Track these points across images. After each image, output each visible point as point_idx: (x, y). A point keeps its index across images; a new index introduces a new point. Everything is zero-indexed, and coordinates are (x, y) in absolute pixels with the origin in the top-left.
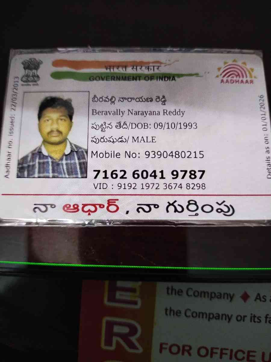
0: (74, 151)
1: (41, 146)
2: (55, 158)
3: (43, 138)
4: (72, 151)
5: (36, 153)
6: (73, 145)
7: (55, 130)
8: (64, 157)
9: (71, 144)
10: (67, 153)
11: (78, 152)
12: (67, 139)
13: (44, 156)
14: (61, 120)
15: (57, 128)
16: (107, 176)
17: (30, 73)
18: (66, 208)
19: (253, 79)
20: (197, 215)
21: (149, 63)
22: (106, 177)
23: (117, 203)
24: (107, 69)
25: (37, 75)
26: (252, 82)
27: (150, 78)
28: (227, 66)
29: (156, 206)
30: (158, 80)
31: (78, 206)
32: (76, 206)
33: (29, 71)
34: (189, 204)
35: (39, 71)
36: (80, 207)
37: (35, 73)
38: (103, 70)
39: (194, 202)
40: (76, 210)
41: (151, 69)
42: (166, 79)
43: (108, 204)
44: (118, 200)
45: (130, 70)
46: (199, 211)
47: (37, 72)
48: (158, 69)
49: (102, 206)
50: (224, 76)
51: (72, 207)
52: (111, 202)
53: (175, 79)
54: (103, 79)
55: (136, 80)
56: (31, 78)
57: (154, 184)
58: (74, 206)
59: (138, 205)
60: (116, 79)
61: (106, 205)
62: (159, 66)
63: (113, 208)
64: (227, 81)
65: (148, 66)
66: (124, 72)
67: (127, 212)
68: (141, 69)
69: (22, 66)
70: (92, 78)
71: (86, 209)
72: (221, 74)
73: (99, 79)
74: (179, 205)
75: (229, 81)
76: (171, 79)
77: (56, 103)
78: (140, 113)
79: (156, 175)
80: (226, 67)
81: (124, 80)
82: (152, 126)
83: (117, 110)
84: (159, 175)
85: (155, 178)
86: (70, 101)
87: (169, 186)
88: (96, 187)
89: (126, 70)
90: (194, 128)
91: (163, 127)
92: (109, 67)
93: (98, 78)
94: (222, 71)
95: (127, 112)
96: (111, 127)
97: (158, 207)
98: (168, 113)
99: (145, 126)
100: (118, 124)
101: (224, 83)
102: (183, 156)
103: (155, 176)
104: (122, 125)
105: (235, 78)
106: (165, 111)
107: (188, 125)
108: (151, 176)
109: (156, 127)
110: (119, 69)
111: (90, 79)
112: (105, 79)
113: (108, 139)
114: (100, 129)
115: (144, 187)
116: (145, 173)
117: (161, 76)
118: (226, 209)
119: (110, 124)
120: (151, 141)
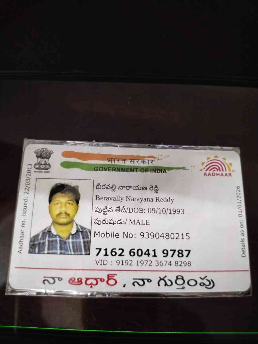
0: (79, 231)
1: (51, 226)
2: (62, 237)
3: (53, 219)
4: (77, 231)
5: (46, 232)
6: (79, 226)
7: (63, 212)
8: (71, 236)
9: (77, 225)
10: (73, 233)
11: (83, 232)
12: (74, 220)
13: (53, 235)
14: (69, 203)
15: (65, 211)
16: (108, 254)
17: (42, 161)
18: (71, 281)
19: (231, 172)
20: (183, 288)
21: (145, 157)
22: (106, 255)
23: (115, 277)
24: (109, 161)
25: (48, 163)
26: (230, 175)
27: (145, 170)
28: (210, 161)
29: (149, 281)
30: (152, 172)
31: (81, 279)
32: (80, 280)
33: (41, 159)
34: (177, 278)
35: (50, 159)
36: (84, 281)
37: (47, 161)
38: (106, 162)
39: (181, 277)
40: (80, 283)
41: (146, 163)
42: (159, 171)
43: (108, 278)
44: (116, 275)
45: (128, 163)
46: (186, 285)
47: (48, 160)
48: (152, 162)
49: (102, 280)
50: (207, 170)
51: (76, 281)
52: (110, 277)
53: (166, 172)
54: (105, 170)
55: (133, 171)
56: (43, 166)
57: (147, 261)
58: (78, 279)
59: (134, 279)
60: (116, 170)
61: (106, 279)
62: (152, 160)
63: (112, 282)
64: (209, 174)
65: (144, 160)
66: (124, 164)
67: (124, 286)
68: (137, 162)
69: (35, 154)
70: (96, 168)
71: (89, 282)
72: (204, 168)
73: (103, 170)
74: (169, 280)
75: (211, 174)
76: (162, 172)
77: (65, 189)
78: (136, 199)
79: (150, 253)
80: (208, 162)
81: (123, 171)
82: (146, 211)
83: (117, 196)
84: (152, 253)
85: (149, 256)
86: (77, 188)
87: (160, 263)
88: (97, 263)
89: (125, 163)
90: (181, 213)
91: (156, 212)
92: (111, 160)
93: (101, 169)
94: (205, 165)
95: (125, 199)
96: (111, 210)
97: (151, 281)
98: (160, 200)
99: (141, 210)
100: (117, 209)
101: (207, 175)
102: (172, 237)
103: (149, 255)
104: (121, 209)
105: (216, 172)
106: (158, 198)
107: (176, 210)
108: (145, 254)
109: (150, 211)
110: (119, 161)
111: (95, 170)
112: (107, 170)
113: (109, 221)
114: (103, 212)
115: (139, 263)
116: (140, 252)
117: (154, 169)
118: (207, 283)
119: (110, 209)
120: (146, 224)
